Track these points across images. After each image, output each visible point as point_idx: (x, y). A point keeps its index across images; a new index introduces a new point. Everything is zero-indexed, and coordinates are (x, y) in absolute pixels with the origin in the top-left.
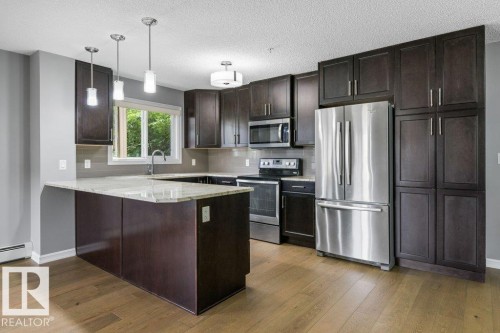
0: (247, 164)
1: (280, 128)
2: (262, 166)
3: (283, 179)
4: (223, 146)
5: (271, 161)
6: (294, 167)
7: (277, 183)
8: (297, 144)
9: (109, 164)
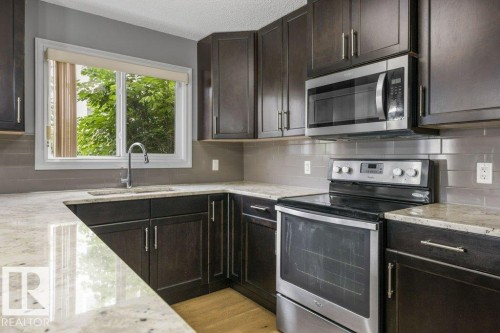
0: (307, 170)
1: (380, 86)
2: (335, 176)
3: (390, 216)
4: (261, 134)
5: (356, 166)
6: (416, 181)
7: (372, 226)
8: (427, 121)
9: (38, 166)
